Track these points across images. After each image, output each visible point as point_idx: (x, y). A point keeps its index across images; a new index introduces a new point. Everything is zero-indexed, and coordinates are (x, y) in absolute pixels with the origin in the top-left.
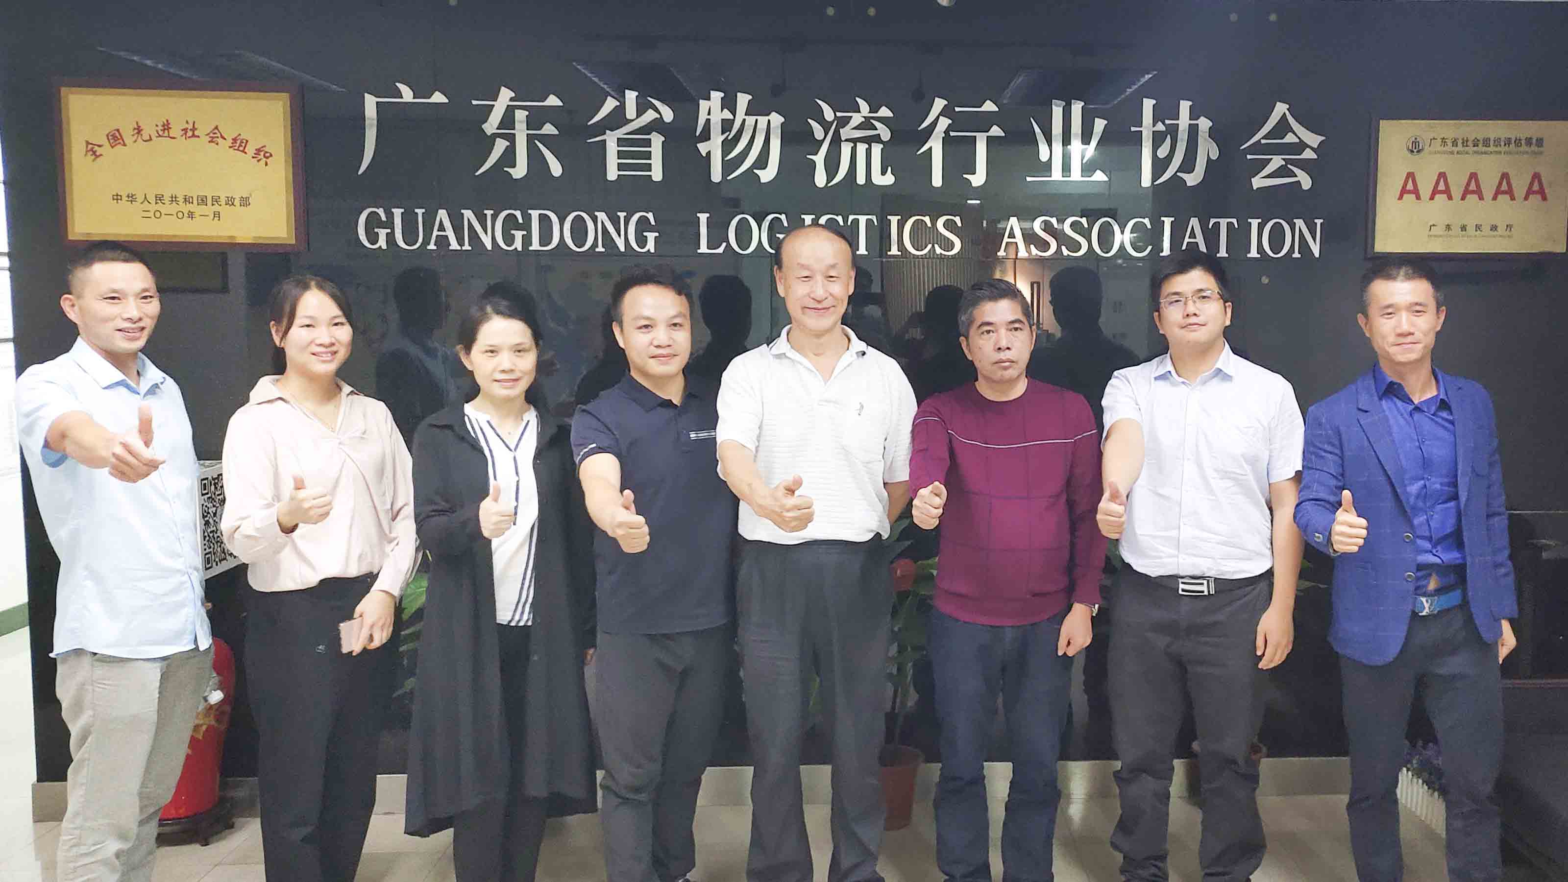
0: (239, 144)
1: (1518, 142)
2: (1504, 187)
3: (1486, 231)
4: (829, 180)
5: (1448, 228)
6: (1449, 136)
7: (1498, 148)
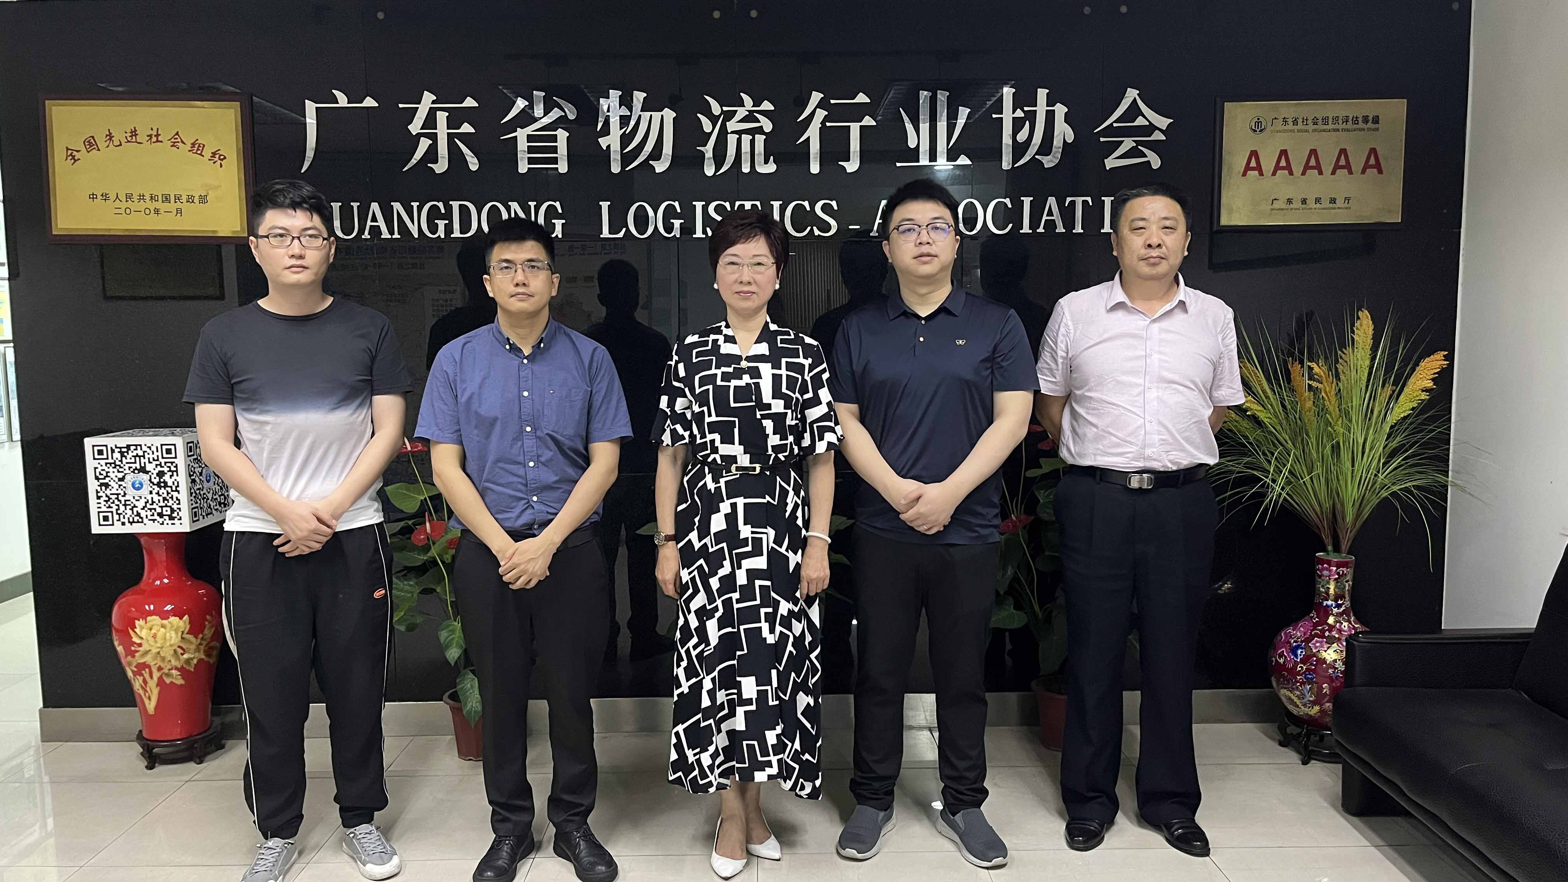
0: (197, 148)
1: (1355, 120)
2: (1343, 162)
3: (1326, 204)
4: (718, 169)
5: (1289, 201)
6: (1290, 115)
7: (1336, 126)
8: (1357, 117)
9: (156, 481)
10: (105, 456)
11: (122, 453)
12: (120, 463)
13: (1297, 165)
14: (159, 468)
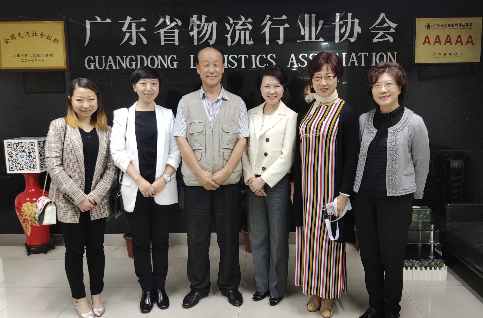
0: (49, 37)
1: (464, 25)
2: (459, 40)
3: (453, 55)
4: (232, 43)
5: (440, 54)
6: (440, 23)
7: (457, 27)
9: (28, 155)
10: (11, 146)
11: (17, 146)
12: (16, 149)
13: (443, 41)
14: (29, 151)
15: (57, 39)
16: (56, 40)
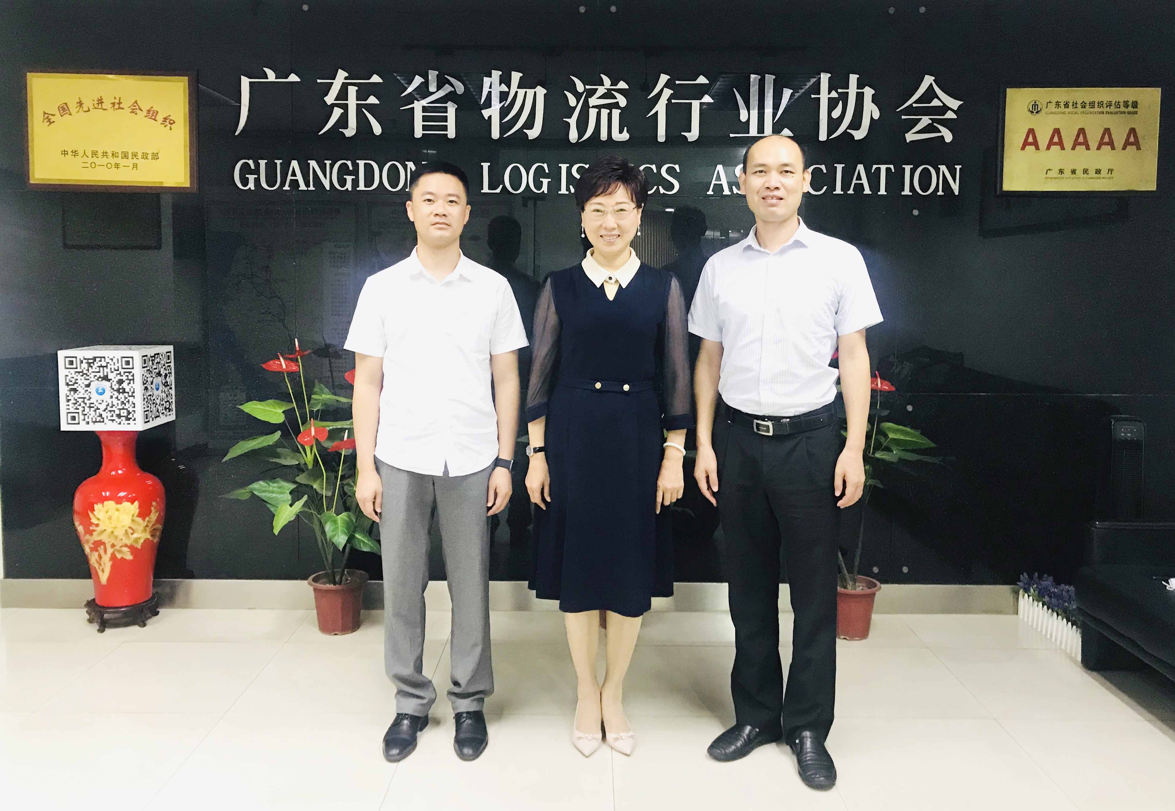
0: (152, 114)
1: (1117, 104)
2: (1106, 139)
4: (580, 137)
5: (1061, 171)
6: (1062, 100)
7: (1101, 110)
8: (1119, 102)
9: (116, 387)
10: (74, 366)
11: (89, 364)
12: (86, 372)
13: (1068, 141)
14: (119, 377)
15: (171, 118)
16: (168, 121)
